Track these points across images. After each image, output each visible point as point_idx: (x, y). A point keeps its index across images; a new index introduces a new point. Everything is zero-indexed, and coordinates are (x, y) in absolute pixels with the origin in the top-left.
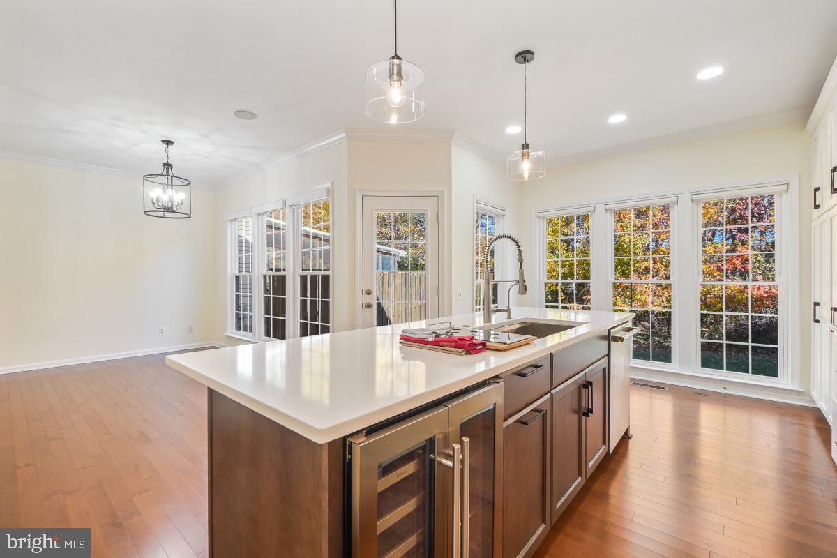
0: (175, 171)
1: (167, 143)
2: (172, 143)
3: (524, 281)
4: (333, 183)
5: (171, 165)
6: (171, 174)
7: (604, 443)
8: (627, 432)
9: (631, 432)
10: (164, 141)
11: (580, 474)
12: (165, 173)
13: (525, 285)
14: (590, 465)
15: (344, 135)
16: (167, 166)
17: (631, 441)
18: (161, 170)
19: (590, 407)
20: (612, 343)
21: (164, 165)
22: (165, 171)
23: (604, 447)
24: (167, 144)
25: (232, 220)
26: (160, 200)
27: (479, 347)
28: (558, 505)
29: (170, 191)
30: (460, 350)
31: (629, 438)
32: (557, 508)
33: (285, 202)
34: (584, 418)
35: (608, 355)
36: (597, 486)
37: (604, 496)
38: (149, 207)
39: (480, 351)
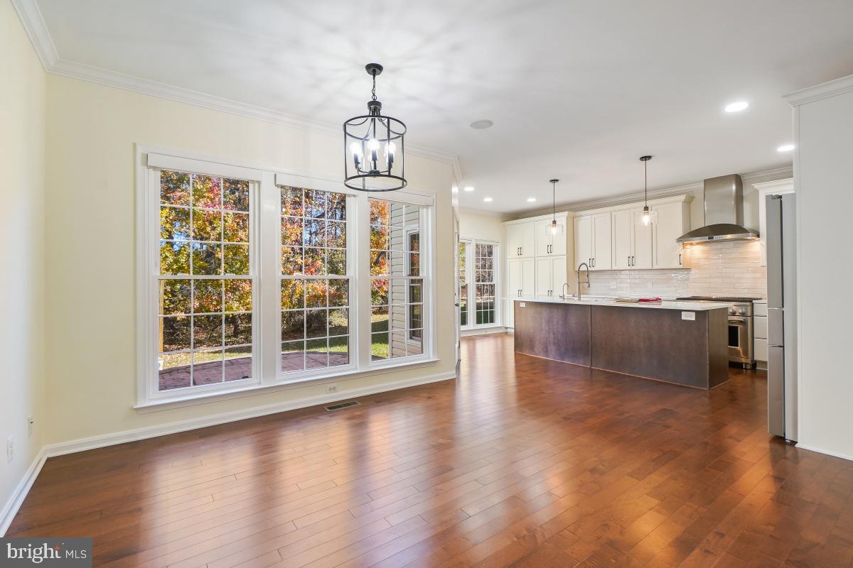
1: (374, 69)
5: (379, 105)
10: (370, 67)
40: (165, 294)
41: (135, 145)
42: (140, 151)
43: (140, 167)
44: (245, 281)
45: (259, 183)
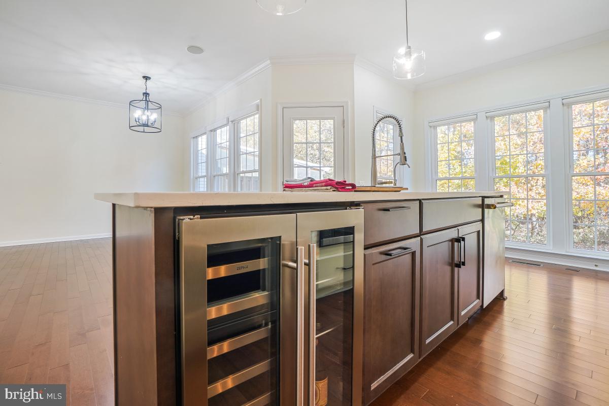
0: (151, 98)
1: (146, 78)
2: (150, 78)
3: (405, 153)
4: (261, 100)
5: (148, 94)
6: (148, 100)
7: (478, 298)
8: (502, 293)
9: (506, 294)
10: (144, 77)
11: (452, 319)
12: (144, 99)
13: (405, 157)
14: (463, 313)
15: (269, 62)
16: (146, 94)
17: (506, 303)
18: (141, 97)
19: (462, 260)
20: (486, 210)
21: (144, 94)
22: (145, 97)
23: (478, 300)
24: (146, 79)
25: (194, 138)
26: (140, 119)
27: (347, 188)
28: (428, 341)
29: (148, 113)
30: (329, 187)
31: (504, 299)
32: (427, 343)
33: (228, 119)
34: (456, 269)
35: (482, 220)
36: (471, 334)
37: (478, 342)
38: (133, 123)
39: (349, 190)
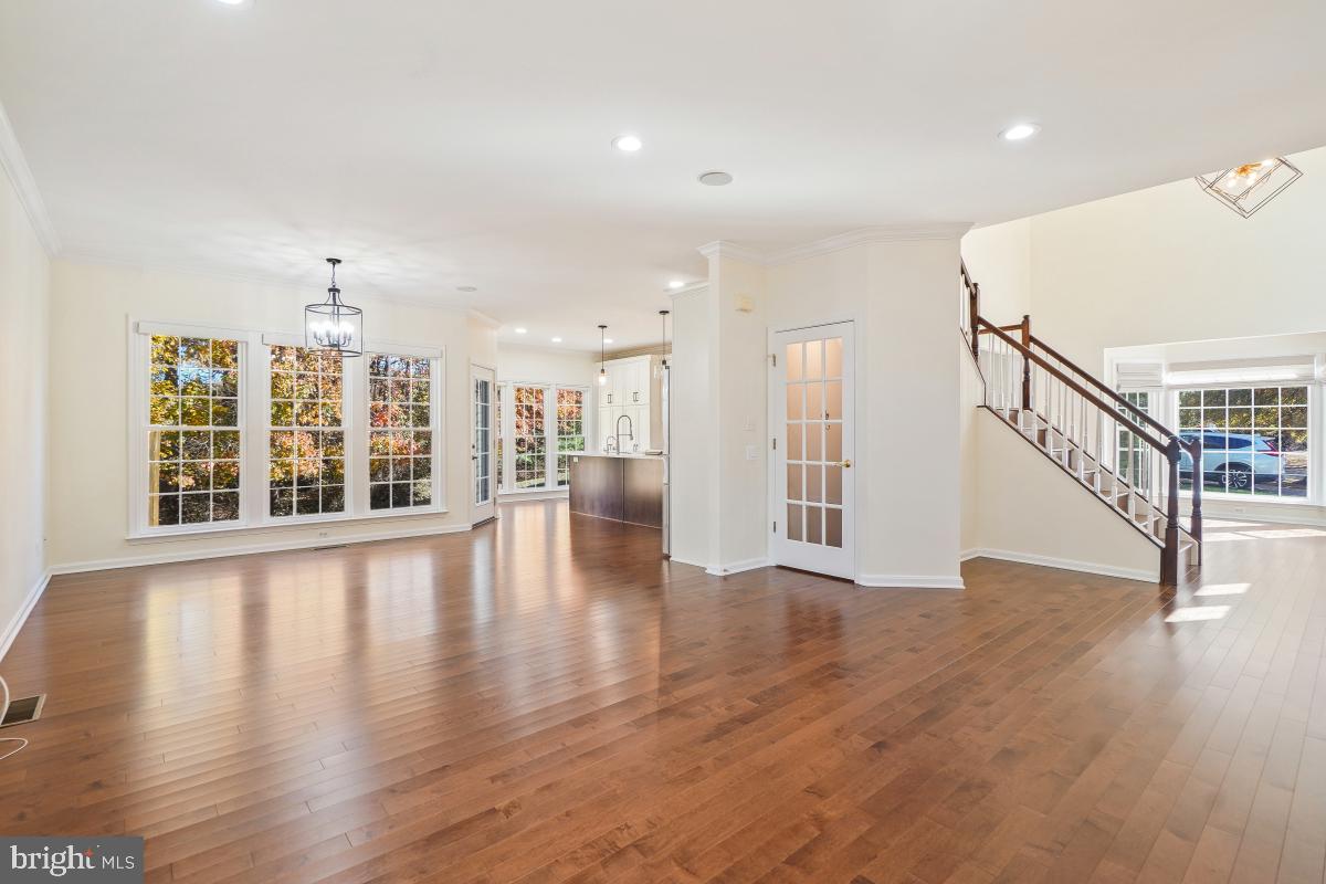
0: (343, 298)
1: (335, 262)
2: (339, 261)
5: (338, 291)
6: (338, 303)
10: (329, 260)
12: (331, 302)
16: (334, 291)
18: (326, 297)
21: (330, 290)
22: (331, 298)
24: (334, 264)
26: (331, 334)
40: (162, 451)
41: (127, 317)
42: (132, 320)
43: (131, 334)
44: (285, 432)
45: (247, 343)
